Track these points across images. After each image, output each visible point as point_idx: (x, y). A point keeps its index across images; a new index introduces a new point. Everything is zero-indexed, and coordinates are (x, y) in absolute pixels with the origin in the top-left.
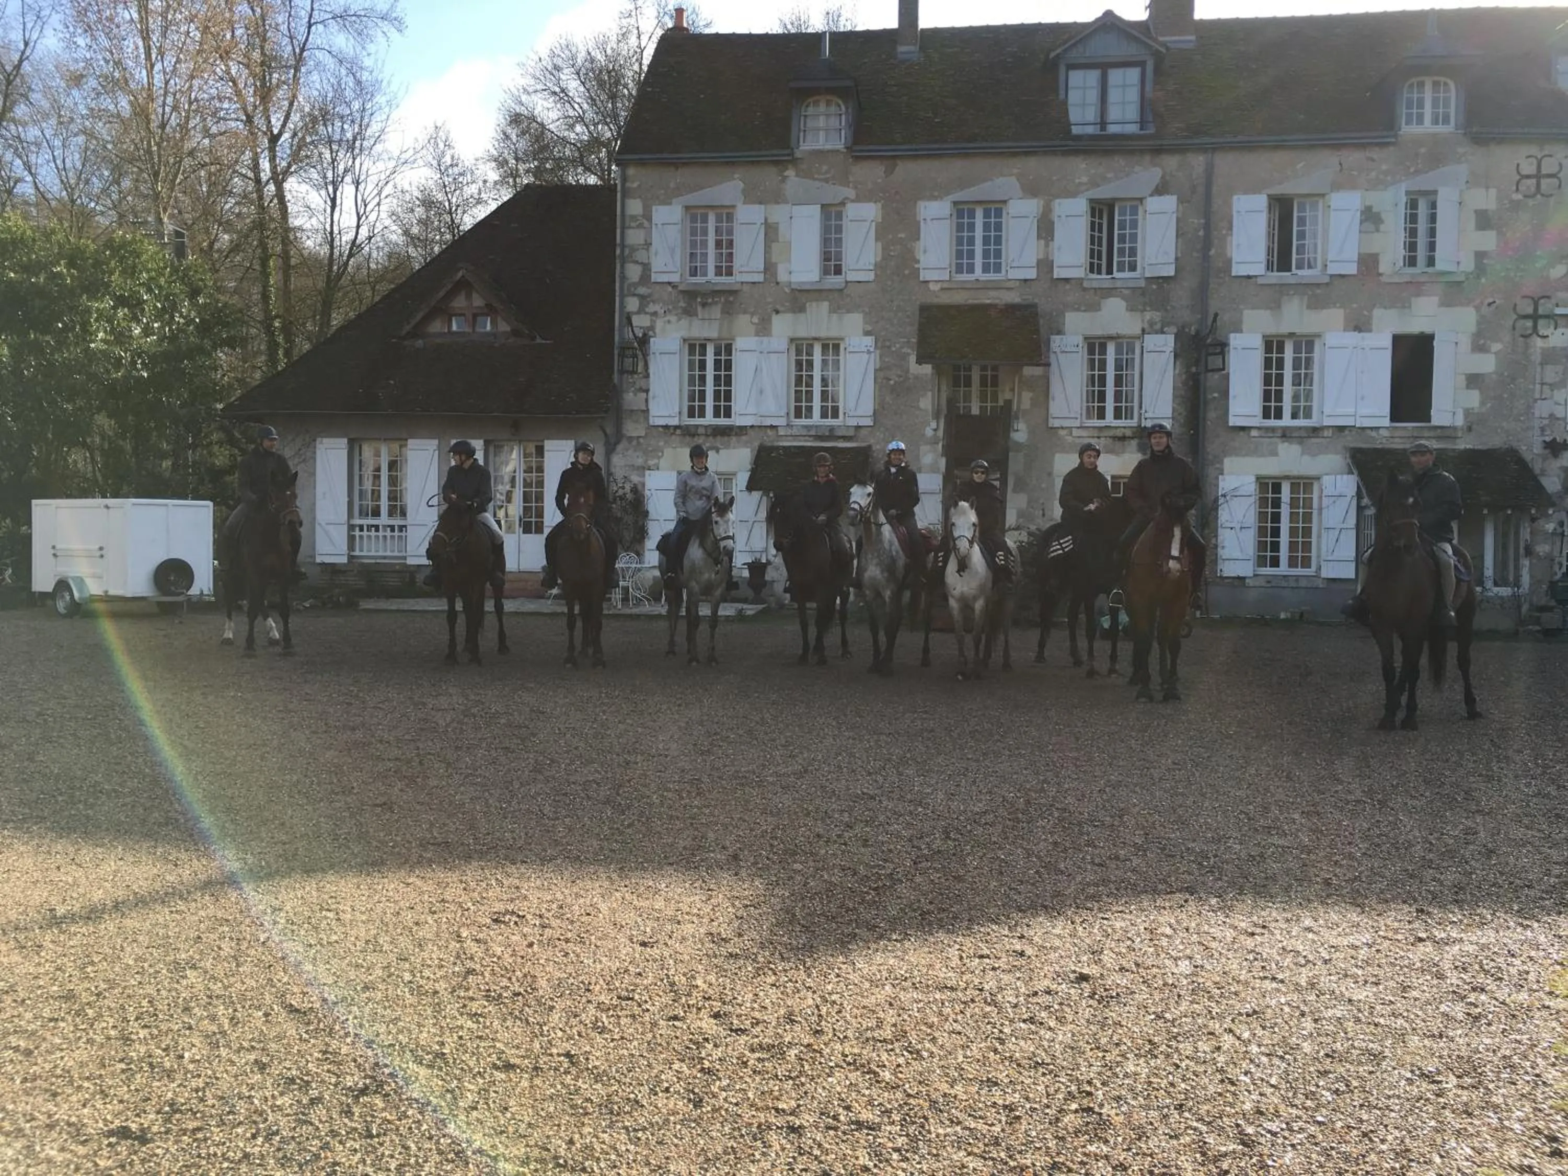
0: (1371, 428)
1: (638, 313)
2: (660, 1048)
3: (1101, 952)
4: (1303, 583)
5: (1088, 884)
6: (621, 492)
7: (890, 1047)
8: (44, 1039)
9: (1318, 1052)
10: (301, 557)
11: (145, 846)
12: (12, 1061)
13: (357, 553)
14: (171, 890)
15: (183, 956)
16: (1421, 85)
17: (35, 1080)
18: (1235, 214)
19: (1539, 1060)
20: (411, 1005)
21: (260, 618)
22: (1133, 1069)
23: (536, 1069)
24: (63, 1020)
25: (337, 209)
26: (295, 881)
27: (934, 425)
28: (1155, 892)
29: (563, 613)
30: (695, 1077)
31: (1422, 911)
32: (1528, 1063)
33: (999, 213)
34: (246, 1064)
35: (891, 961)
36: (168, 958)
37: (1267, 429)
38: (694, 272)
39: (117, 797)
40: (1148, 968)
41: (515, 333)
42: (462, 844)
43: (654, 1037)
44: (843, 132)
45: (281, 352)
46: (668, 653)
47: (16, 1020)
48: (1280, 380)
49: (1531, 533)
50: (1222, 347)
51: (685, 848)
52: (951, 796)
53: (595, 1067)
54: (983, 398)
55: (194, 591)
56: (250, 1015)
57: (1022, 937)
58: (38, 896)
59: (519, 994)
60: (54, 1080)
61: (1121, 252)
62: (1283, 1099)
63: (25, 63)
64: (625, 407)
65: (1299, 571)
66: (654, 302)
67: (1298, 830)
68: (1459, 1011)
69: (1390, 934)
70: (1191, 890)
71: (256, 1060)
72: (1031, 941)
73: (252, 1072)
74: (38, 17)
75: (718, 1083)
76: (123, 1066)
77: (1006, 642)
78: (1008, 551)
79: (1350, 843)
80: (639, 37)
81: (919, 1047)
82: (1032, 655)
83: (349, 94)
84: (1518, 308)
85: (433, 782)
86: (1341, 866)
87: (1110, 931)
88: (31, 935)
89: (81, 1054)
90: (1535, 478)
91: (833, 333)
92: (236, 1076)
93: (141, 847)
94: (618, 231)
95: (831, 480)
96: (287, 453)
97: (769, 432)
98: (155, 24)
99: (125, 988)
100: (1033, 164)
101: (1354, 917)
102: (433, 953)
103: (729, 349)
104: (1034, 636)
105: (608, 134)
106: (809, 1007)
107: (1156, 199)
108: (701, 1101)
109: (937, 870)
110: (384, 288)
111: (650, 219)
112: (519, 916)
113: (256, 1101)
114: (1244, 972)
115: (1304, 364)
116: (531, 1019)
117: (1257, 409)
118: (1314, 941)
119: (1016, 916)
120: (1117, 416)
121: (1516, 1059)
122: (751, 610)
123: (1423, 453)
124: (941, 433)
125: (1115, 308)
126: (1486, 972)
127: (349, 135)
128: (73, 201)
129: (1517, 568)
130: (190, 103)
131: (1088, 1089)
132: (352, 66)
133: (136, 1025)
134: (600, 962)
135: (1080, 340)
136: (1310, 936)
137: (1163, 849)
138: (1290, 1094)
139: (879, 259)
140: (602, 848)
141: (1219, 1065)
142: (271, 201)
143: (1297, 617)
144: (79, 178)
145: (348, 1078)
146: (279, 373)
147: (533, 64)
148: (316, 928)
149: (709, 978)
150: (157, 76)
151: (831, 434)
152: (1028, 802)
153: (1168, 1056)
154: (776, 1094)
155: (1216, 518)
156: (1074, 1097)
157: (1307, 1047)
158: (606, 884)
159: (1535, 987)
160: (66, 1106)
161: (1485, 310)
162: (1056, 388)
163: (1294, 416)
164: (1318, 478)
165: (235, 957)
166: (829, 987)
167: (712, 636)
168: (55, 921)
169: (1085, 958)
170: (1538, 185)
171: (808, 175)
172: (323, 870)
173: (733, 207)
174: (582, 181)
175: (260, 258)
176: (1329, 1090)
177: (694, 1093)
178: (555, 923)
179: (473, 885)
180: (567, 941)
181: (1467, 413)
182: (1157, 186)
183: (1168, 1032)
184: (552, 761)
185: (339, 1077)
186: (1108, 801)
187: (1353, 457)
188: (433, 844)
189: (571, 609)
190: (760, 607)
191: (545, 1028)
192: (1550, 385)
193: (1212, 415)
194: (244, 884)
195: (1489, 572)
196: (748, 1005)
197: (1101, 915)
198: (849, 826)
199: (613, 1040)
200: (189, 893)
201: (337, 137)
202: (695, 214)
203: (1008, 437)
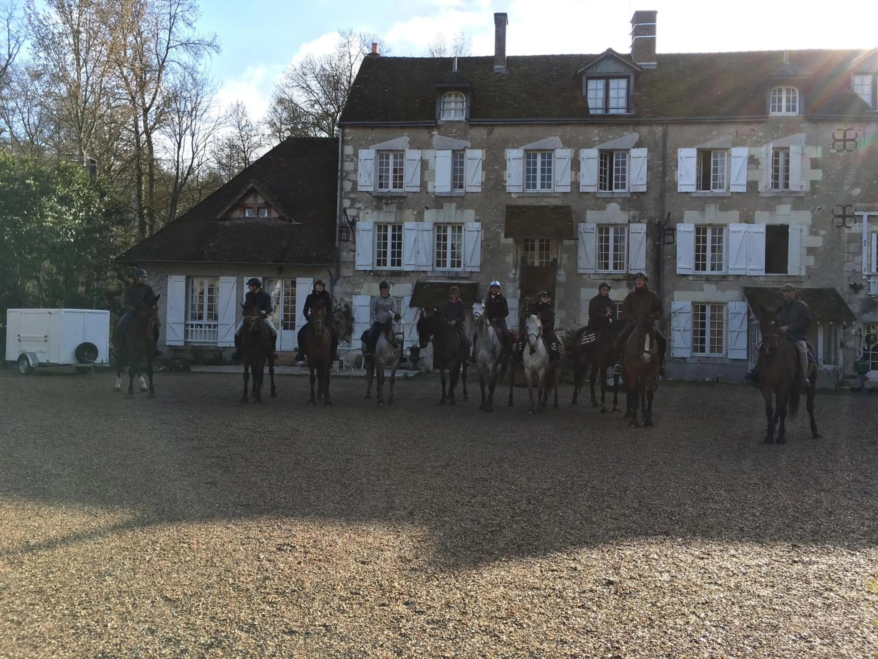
0: (755, 276)
1: (350, 208)
2: (376, 622)
3: (620, 568)
4: (718, 362)
5: (610, 530)
6: (339, 307)
7: (505, 622)
8: (28, 616)
9: (743, 625)
10: (158, 343)
11: (78, 506)
12: (10, 628)
13: (189, 340)
14: (94, 531)
15: (103, 568)
16: (780, 91)
17: (24, 638)
18: (679, 159)
19: (865, 630)
20: (234, 597)
21: (136, 376)
22: (641, 634)
23: (307, 633)
24: (38, 604)
25: (182, 149)
26: (164, 526)
27: (514, 271)
28: (647, 534)
29: (306, 375)
30: (397, 639)
31: (795, 546)
32: (859, 631)
33: (550, 156)
34: (143, 630)
35: (503, 573)
36: (94, 570)
37: (698, 276)
38: (381, 186)
39: (60, 477)
40: (646, 577)
41: (281, 218)
42: (257, 505)
43: (373, 615)
44: (464, 111)
45: (147, 227)
46: (367, 397)
47: (11, 605)
48: (704, 249)
49: (844, 335)
50: (673, 230)
51: (383, 508)
52: (529, 479)
53: (340, 632)
54: (541, 257)
55: (98, 361)
56: (143, 602)
57: (575, 559)
58: (19, 534)
59: (295, 591)
60: (34, 639)
61: (617, 178)
62: (726, 651)
63: (9, 67)
64: (342, 260)
65: (716, 355)
66: (359, 202)
67: (723, 500)
68: (819, 602)
69: (778, 559)
70: (667, 534)
71: (149, 628)
72: (579, 562)
73: (147, 634)
74: (17, 42)
75: (410, 642)
76: (73, 631)
77: (556, 393)
78: (558, 343)
79: (752, 508)
80: (350, 58)
81: (522, 621)
82: (570, 401)
83: (190, 86)
84: (834, 212)
85: (238, 470)
86: (748, 520)
87: (623, 556)
88: (16, 556)
89: (49, 624)
90: (845, 305)
91: (458, 220)
92: (138, 637)
93: (75, 506)
94: (340, 163)
95: (459, 302)
96: (151, 284)
97: (422, 275)
98: (83, 46)
99: (71, 587)
100: (569, 130)
101: (757, 549)
102: (244, 567)
103: (400, 228)
104: (571, 389)
105: (333, 110)
106: (458, 599)
107: (635, 149)
108: (401, 652)
109: (525, 522)
110: (207, 193)
111: (357, 157)
112: (291, 546)
113: (150, 651)
114: (699, 580)
115: (718, 241)
116: (303, 605)
117: (692, 265)
118: (737, 563)
119: (571, 548)
120: (615, 268)
121: (852, 629)
122: (411, 374)
123: (789, 291)
124: (518, 276)
125: (613, 207)
126: (833, 580)
127: (189, 108)
128: (33, 143)
129: (836, 354)
130: (101, 90)
131: (617, 645)
132: (191, 71)
133: (79, 608)
134: (339, 573)
135: (594, 226)
136: (734, 559)
137: (650, 510)
138: (729, 649)
139: (484, 180)
140: (336, 508)
141: (689, 632)
142: (144, 144)
143: (715, 380)
144: (36, 130)
145: (202, 638)
146: (147, 240)
147: (291, 72)
148: (178, 553)
149: (401, 582)
150: (82, 75)
151: (457, 276)
152: (573, 483)
153: (660, 627)
154: (443, 648)
155: (670, 325)
156: (610, 650)
157: (737, 622)
158: (340, 528)
159: (860, 588)
160: (42, 654)
161: (816, 212)
162: (581, 252)
163: (713, 269)
164: (726, 304)
165: (133, 569)
166: (469, 587)
167: (392, 388)
168: (29, 548)
169: (611, 572)
170: (845, 145)
171: (445, 134)
172: (180, 520)
173: (404, 151)
174: (318, 135)
175: (138, 176)
176: (750, 646)
177: (397, 648)
178: (313, 550)
179: (265, 528)
180: (320, 560)
181: (808, 268)
182: (637, 143)
183: (660, 613)
184: (305, 458)
185: (196, 638)
186: (617, 483)
187: (745, 292)
188: (241, 505)
189: (312, 372)
190: (417, 372)
191: (311, 610)
192: (853, 254)
193: (667, 268)
194: (136, 528)
195: (820, 356)
196: (424, 598)
197: (618, 547)
198: (474, 496)
199: (349, 617)
200: (104, 532)
201: (182, 109)
202: (382, 154)
203: (555, 279)
